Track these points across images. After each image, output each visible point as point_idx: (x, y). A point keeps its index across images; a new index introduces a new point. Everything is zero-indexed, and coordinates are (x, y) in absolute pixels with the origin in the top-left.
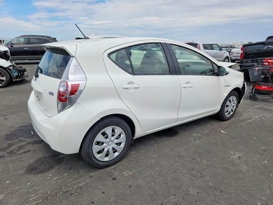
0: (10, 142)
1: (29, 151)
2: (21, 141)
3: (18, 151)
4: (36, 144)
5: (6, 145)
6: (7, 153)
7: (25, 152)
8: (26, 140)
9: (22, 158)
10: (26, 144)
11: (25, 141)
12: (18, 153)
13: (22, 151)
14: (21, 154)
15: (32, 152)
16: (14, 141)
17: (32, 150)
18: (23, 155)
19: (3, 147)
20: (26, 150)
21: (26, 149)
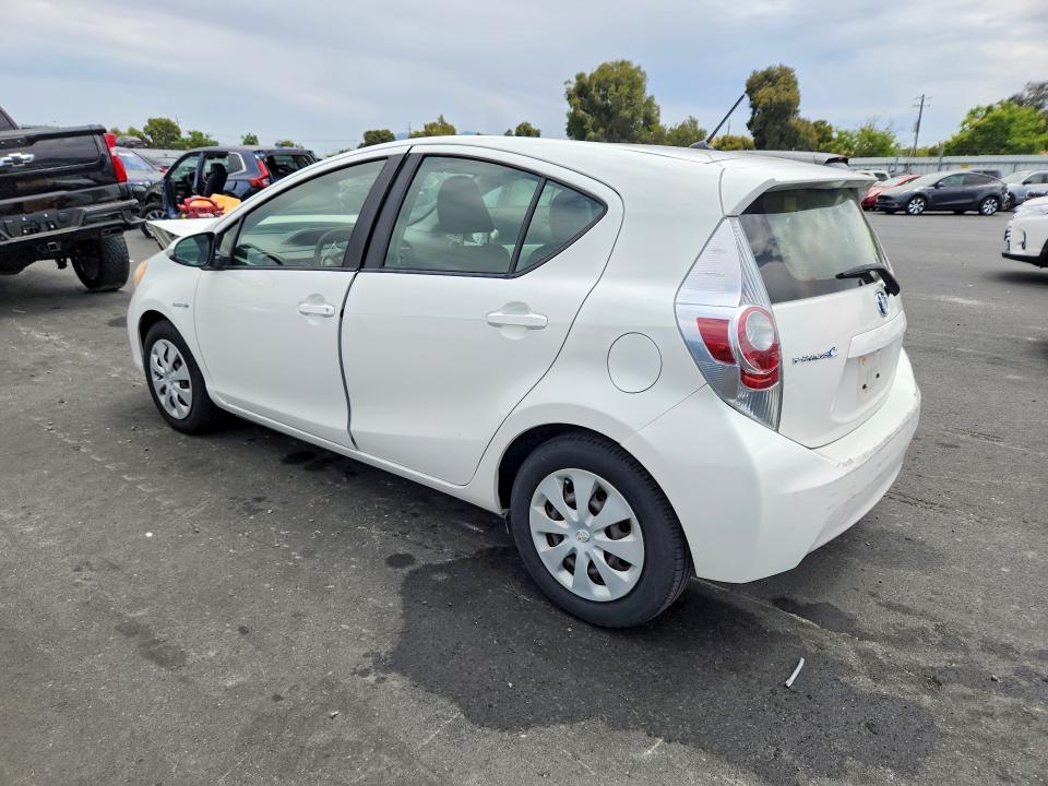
0: (926, 700)
1: (889, 606)
2: (879, 671)
3: (923, 632)
4: (841, 615)
5: (951, 696)
6: (966, 650)
7: (906, 611)
8: (852, 658)
9: (931, 600)
10: (872, 638)
11: (865, 655)
12: (931, 626)
13: (912, 622)
14: (923, 614)
15: (885, 597)
16: (909, 691)
17: (880, 604)
18: (920, 607)
19: (970, 691)
20: (893, 617)
21: (891, 621)
